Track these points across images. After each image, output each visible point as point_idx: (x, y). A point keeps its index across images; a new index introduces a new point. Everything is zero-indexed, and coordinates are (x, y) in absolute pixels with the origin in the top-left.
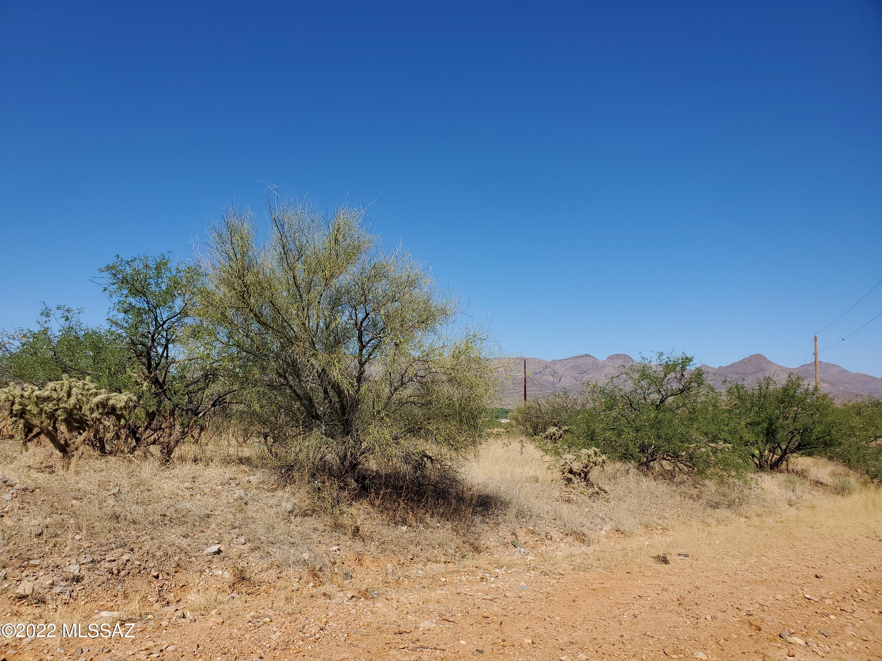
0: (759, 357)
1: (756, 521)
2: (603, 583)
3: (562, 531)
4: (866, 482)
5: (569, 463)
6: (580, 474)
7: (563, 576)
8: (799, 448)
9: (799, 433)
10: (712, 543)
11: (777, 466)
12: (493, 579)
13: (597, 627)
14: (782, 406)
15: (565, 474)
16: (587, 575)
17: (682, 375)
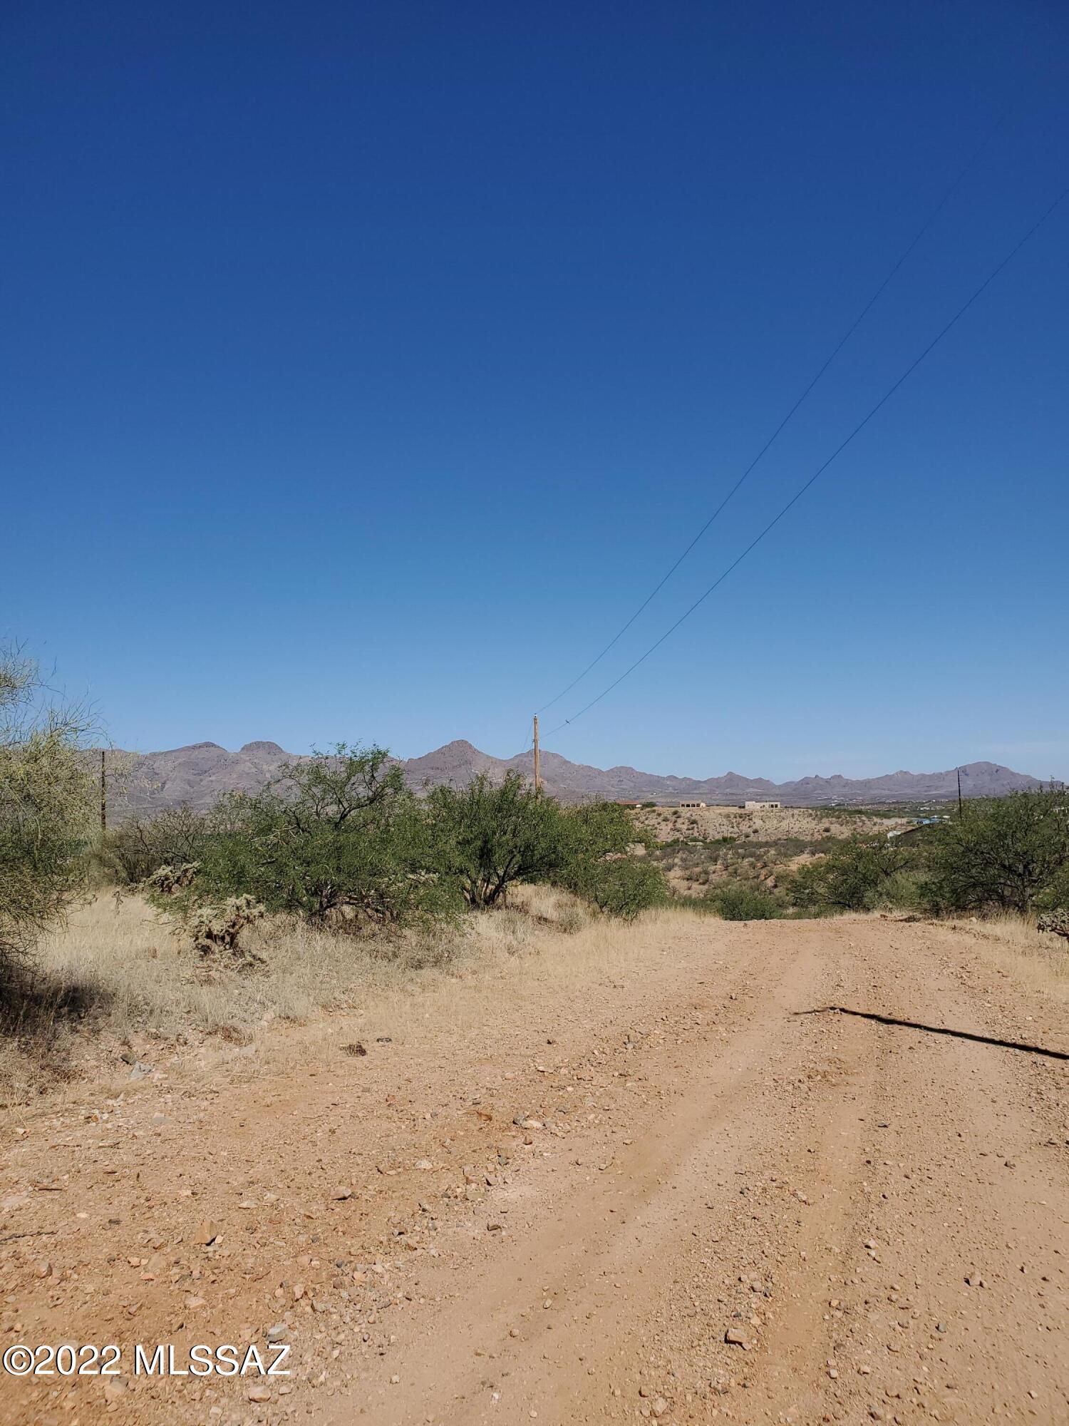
0: (463, 744)
1: (470, 980)
2: (279, 1095)
3: (201, 1028)
4: (594, 913)
5: (207, 922)
6: (223, 938)
7: (217, 1094)
8: (518, 873)
9: (520, 852)
10: (420, 1018)
11: (493, 901)
12: (106, 1116)
13: (283, 1155)
14: (499, 815)
15: (200, 941)
16: (253, 1087)
17: (373, 776)
